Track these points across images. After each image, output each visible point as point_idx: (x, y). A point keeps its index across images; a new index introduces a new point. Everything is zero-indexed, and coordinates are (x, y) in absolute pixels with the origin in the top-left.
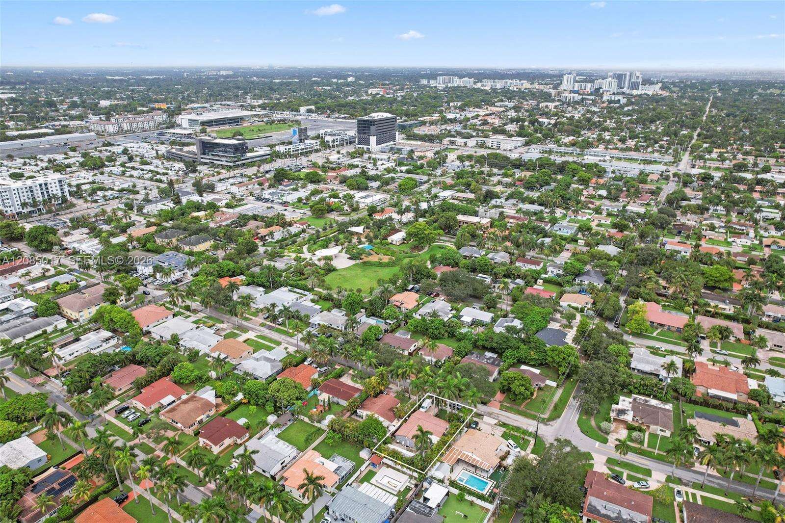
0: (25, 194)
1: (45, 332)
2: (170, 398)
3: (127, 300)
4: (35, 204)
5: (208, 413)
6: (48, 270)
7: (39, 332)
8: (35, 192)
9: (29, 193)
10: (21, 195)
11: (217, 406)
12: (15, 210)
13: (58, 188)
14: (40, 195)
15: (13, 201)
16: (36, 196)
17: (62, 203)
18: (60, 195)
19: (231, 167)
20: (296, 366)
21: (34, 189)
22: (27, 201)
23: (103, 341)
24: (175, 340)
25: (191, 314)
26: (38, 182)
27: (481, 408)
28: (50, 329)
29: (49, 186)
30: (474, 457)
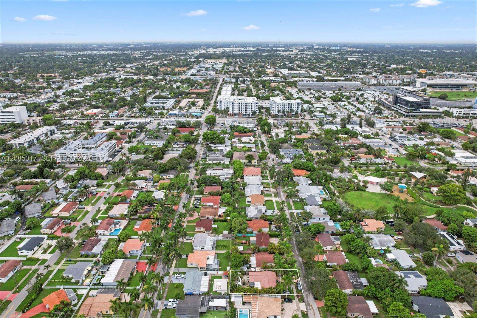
0: (281, 107)
1: (220, 163)
2: (212, 204)
3: (258, 163)
4: (283, 112)
5: (214, 216)
6: (251, 140)
7: (218, 162)
8: (286, 107)
9: (283, 107)
10: (280, 107)
11: (220, 216)
12: (275, 113)
13: (296, 107)
14: (287, 108)
15: (276, 109)
16: (286, 108)
17: (295, 114)
18: (296, 110)
19: (404, 115)
20: (265, 220)
21: (286, 105)
22: (281, 110)
23: (226, 174)
24: (245, 185)
25: (270, 179)
26: (289, 102)
27: (311, 299)
28: (222, 162)
29: (293, 105)
30: (257, 308)
